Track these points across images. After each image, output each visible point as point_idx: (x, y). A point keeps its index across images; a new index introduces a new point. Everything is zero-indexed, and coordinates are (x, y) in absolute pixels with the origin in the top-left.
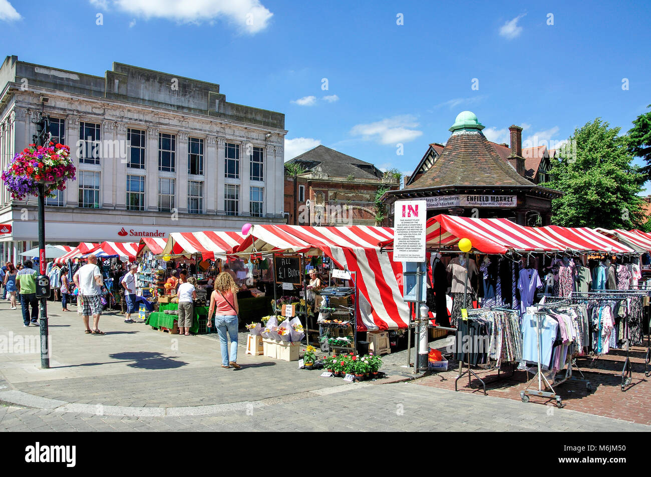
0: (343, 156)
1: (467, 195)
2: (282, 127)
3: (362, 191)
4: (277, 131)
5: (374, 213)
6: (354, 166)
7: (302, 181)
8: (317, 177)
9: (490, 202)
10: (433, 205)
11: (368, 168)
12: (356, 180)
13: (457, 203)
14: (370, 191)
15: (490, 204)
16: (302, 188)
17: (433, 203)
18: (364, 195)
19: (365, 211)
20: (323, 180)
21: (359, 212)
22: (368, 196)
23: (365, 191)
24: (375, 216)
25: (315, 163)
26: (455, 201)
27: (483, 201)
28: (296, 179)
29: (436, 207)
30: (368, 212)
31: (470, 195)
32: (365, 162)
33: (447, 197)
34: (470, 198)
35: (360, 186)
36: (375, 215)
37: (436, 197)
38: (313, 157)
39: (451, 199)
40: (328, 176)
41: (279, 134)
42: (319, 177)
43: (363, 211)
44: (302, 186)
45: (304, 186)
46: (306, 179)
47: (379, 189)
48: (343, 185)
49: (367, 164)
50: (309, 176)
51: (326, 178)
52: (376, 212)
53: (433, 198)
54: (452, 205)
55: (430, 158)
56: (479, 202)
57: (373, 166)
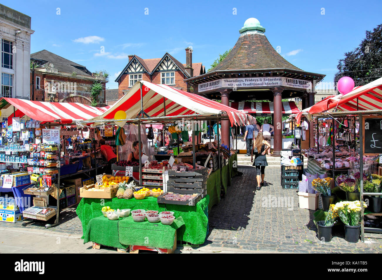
0: (63, 59)
1: (286, 78)
2: (29, 27)
3: (82, 84)
4: (26, 30)
5: (90, 100)
6: (72, 67)
7: (38, 74)
8: (50, 72)
9: (298, 84)
10: (259, 84)
11: (82, 68)
12: (78, 76)
13: (280, 83)
14: (87, 85)
15: (298, 86)
16: (38, 79)
17: (258, 83)
18: (83, 87)
19: (84, 99)
20: (55, 74)
21: (80, 99)
22: (86, 88)
23: (85, 85)
24: (91, 103)
25: (43, 62)
26: (279, 82)
27: (295, 83)
28: (34, 71)
29: (261, 86)
30: (86, 99)
31: (288, 78)
32: (79, 65)
33: (271, 78)
34: (287, 80)
35: (81, 81)
36: (91, 101)
37: (261, 78)
38: (41, 57)
39: (275, 80)
40: (58, 71)
41: (27, 32)
42: (52, 71)
43: (83, 99)
44: (38, 77)
45: (40, 78)
46: (41, 72)
47: (94, 83)
48: (69, 79)
49: (81, 66)
50: (44, 70)
51: (57, 72)
52: (92, 100)
53: (259, 78)
54: (277, 85)
55: (133, 64)
56: (293, 84)
57: (85, 68)
